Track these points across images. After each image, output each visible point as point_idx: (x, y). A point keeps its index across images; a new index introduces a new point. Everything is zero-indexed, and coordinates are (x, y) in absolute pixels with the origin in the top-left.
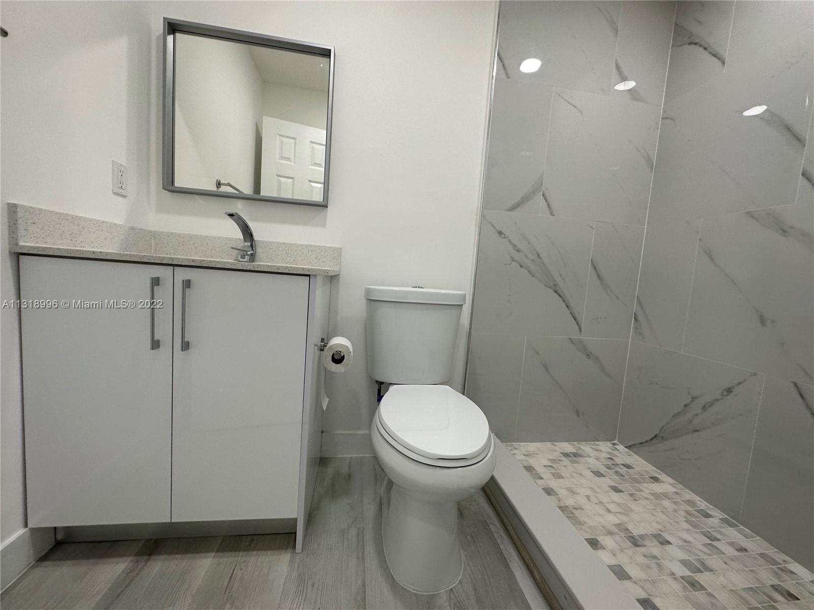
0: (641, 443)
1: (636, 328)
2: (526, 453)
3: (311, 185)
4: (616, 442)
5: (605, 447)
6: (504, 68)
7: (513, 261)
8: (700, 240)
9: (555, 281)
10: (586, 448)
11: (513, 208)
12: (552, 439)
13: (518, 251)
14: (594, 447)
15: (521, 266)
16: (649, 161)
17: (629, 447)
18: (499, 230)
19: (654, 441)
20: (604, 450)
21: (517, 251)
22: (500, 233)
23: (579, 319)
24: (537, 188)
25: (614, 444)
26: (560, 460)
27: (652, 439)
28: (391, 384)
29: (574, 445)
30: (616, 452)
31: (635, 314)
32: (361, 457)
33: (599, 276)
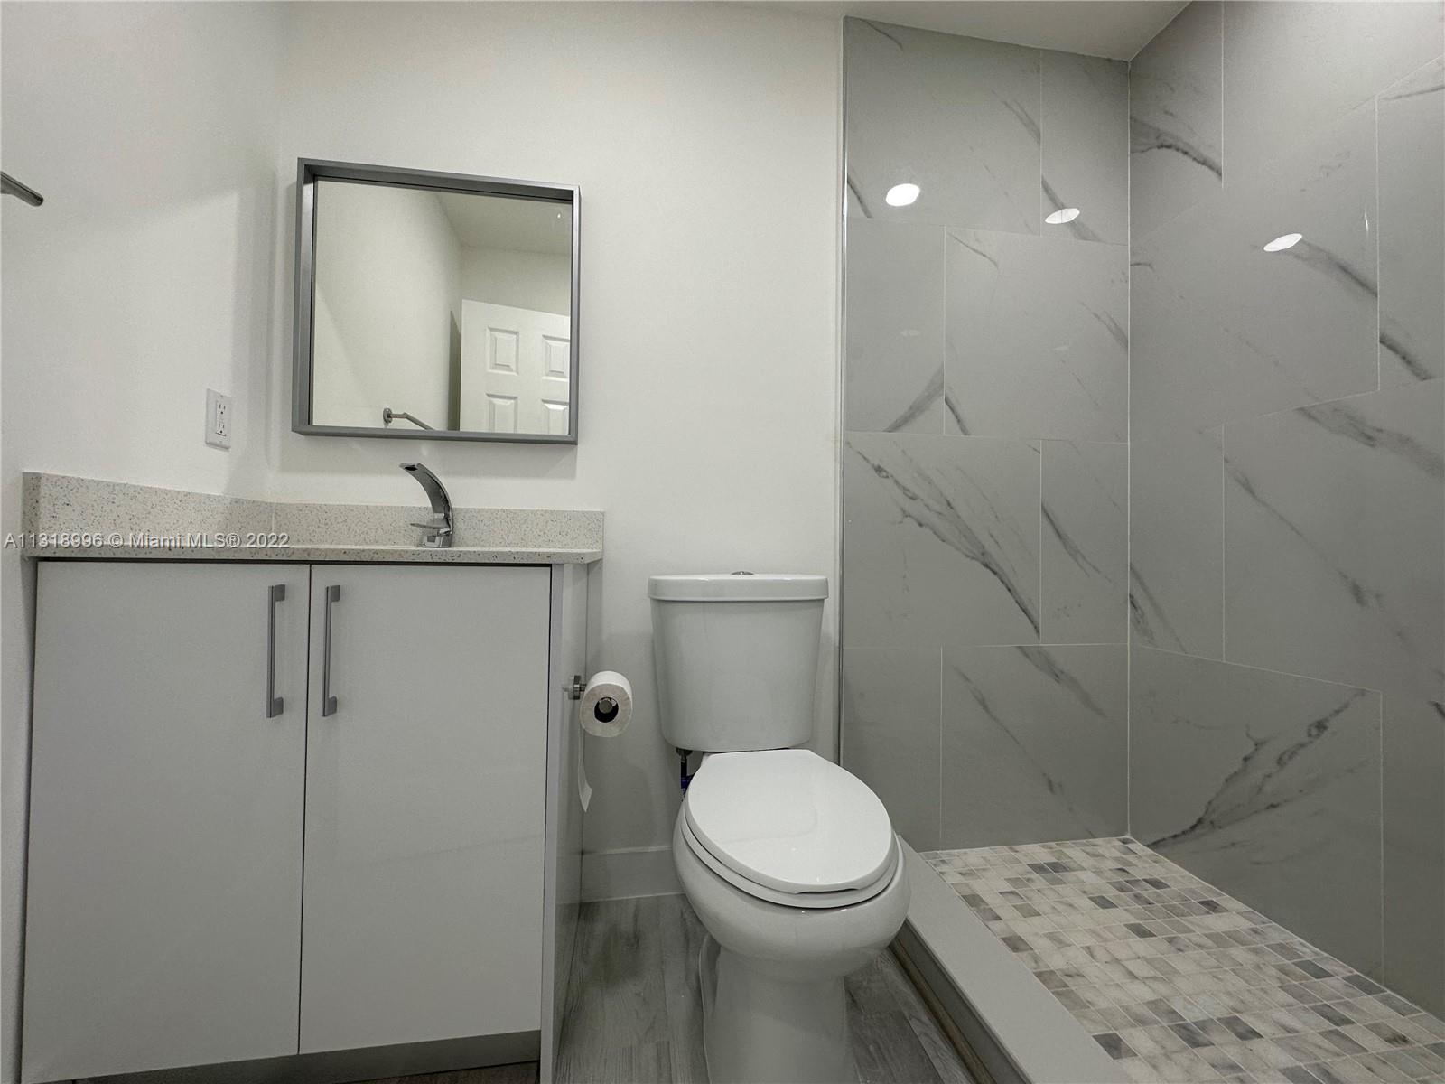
0: (1175, 836)
1: (1137, 622)
2: (964, 870)
3: (547, 407)
4: (1128, 836)
5: (1109, 848)
6: (861, 203)
7: (907, 516)
8: (1226, 460)
9: (983, 547)
10: (1074, 852)
11: (896, 427)
12: (1011, 842)
13: (913, 498)
14: (1089, 849)
15: (921, 525)
16: (1119, 334)
17: (1153, 845)
18: (876, 464)
19: (1198, 831)
20: (1107, 854)
21: (911, 498)
22: (879, 470)
23: (1033, 613)
24: (936, 388)
25: (1125, 842)
26: (1028, 880)
27: (1193, 828)
28: (704, 752)
29: (1051, 848)
30: (1130, 858)
31: (1131, 596)
32: (657, 897)
33: (1058, 533)
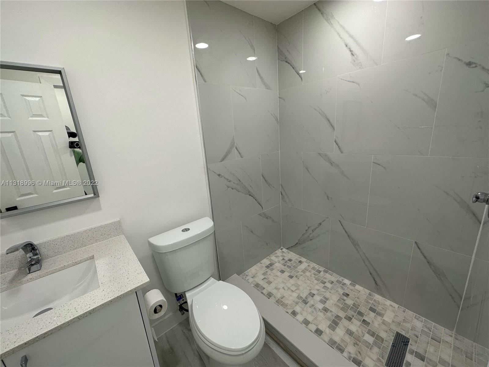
0: (292, 247)
1: (283, 198)
2: (252, 276)
4: (282, 247)
5: (279, 252)
6: (202, 76)
7: (229, 187)
8: (303, 162)
9: (249, 190)
10: (273, 258)
11: (223, 160)
12: (259, 261)
13: (230, 181)
14: (275, 255)
15: (233, 189)
16: (276, 119)
17: (287, 249)
18: (218, 174)
20: (280, 255)
21: (229, 182)
22: (219, 175)
23: (261, 204)
24: (233, 145)
25: (282, 249)
26: (267, 272)
27: (296, 245)
29: (268, 259)
30: (284, 254)
31: (281, 192)
33: (266, 181)
